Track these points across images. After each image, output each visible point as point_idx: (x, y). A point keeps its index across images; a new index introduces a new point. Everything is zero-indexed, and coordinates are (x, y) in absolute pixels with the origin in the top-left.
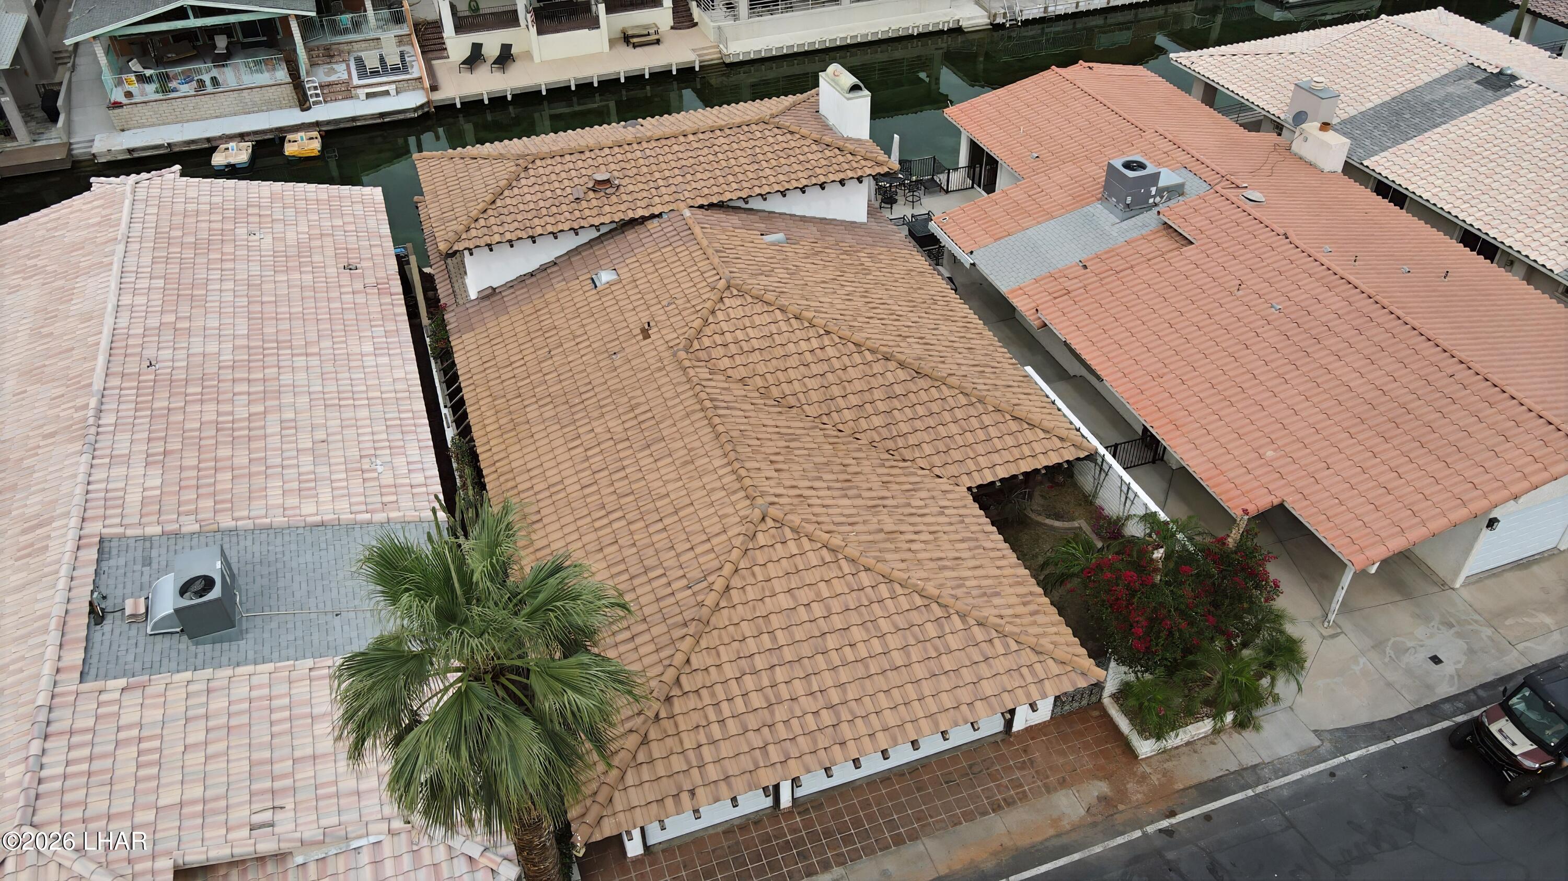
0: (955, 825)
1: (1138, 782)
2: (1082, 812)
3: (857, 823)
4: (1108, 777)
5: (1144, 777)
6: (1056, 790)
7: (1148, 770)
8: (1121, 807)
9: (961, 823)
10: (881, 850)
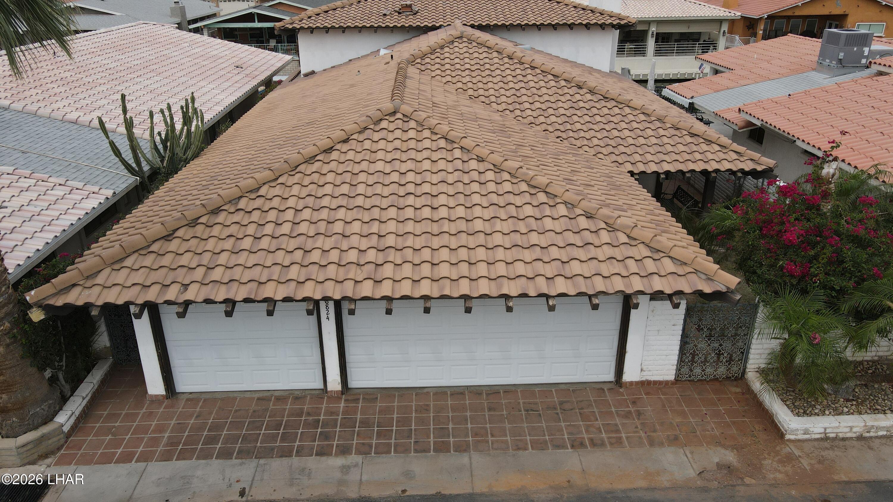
0: (519, 449)
1: (780, 462)
2: (691, 473)
3: (404, 421)
4: (737, 448)
5: (790, 458)
6: (661, 444)
7: (797, 453)
8: (748, 480)
9: (526, 449)
10: (416, 451)
